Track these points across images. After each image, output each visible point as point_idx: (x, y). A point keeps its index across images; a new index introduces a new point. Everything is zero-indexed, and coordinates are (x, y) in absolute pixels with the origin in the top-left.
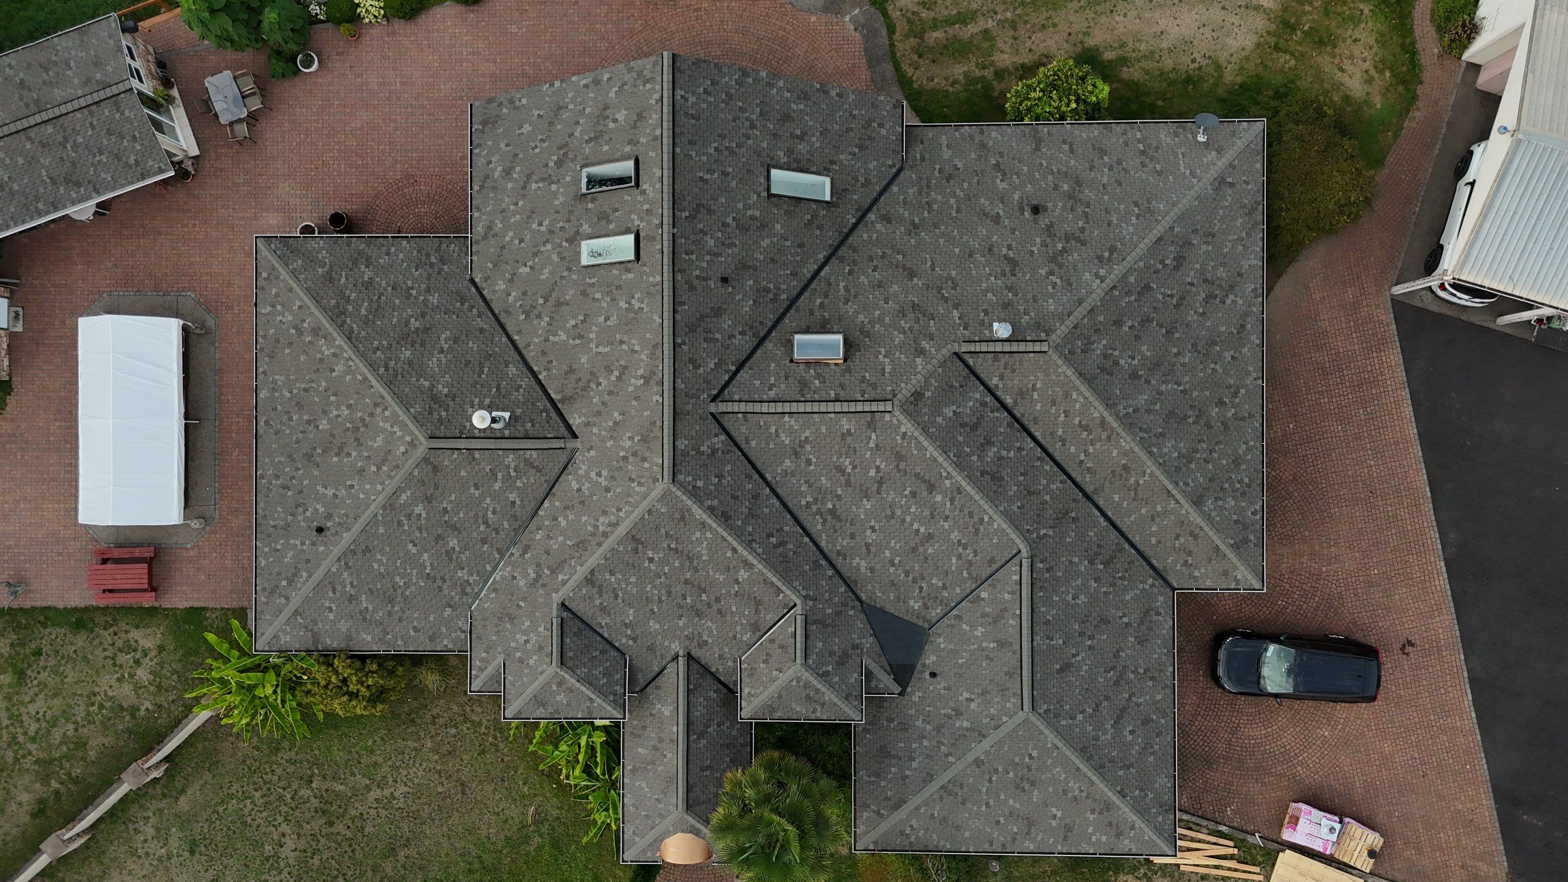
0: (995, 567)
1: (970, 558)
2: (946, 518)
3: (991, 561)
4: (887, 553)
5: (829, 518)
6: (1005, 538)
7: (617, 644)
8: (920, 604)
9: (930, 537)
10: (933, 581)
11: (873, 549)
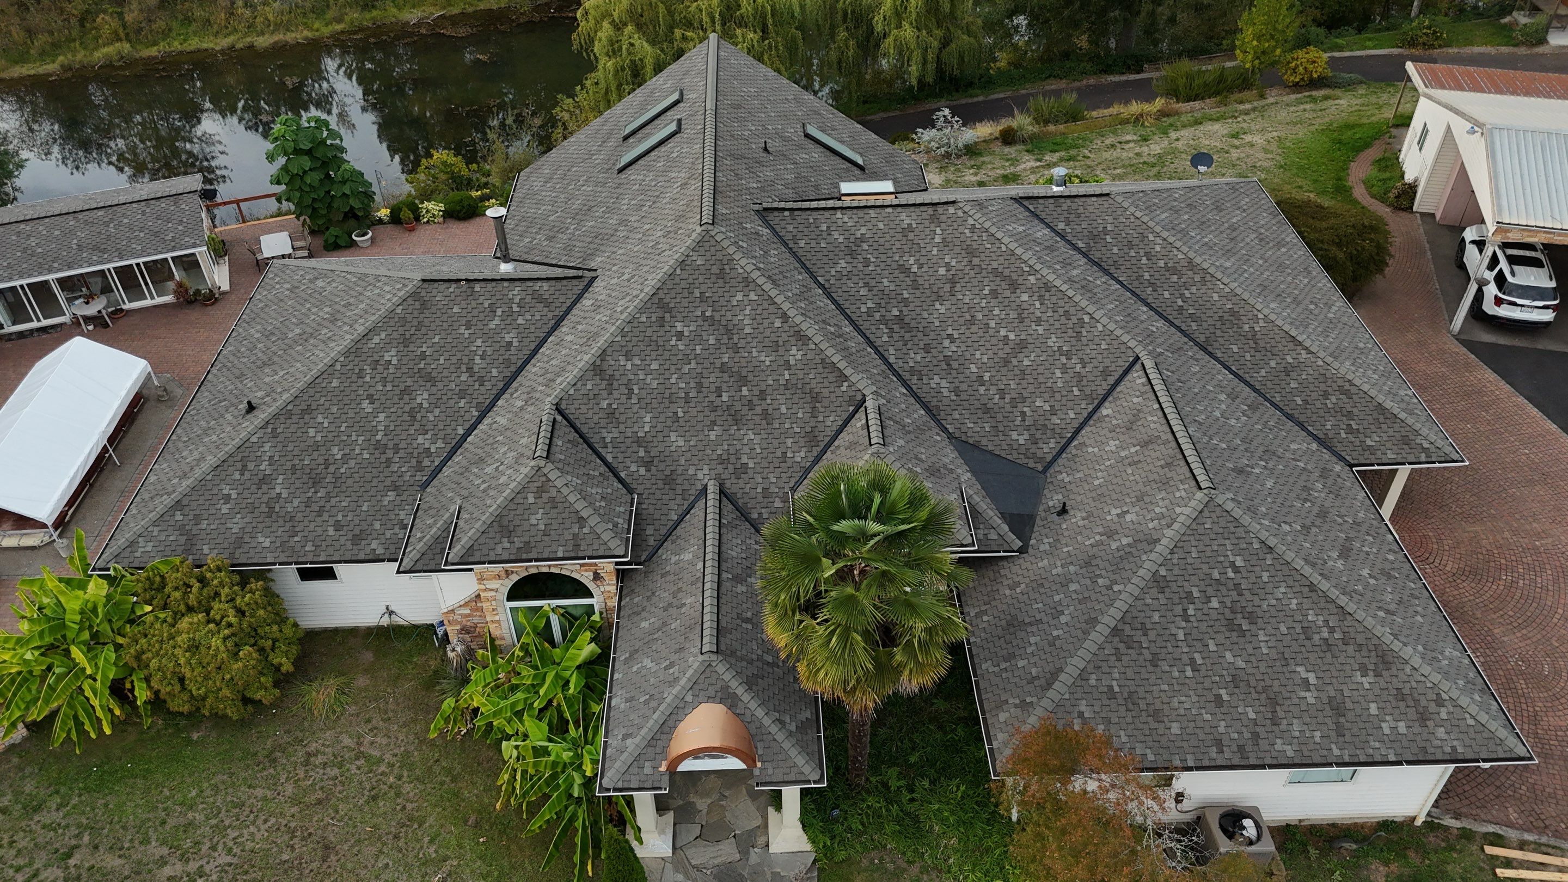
0: (1111, 380)
1: (1078, 369)
2: (1038, 321)
3: (1105, 373)
4: (973, 368)
5: (896, 328)
6: (1115, 343)
7: (623, 475)
8: (1026, 437)
9: (1022, 345)
10: (1037, 404)
11: (955, 365)
